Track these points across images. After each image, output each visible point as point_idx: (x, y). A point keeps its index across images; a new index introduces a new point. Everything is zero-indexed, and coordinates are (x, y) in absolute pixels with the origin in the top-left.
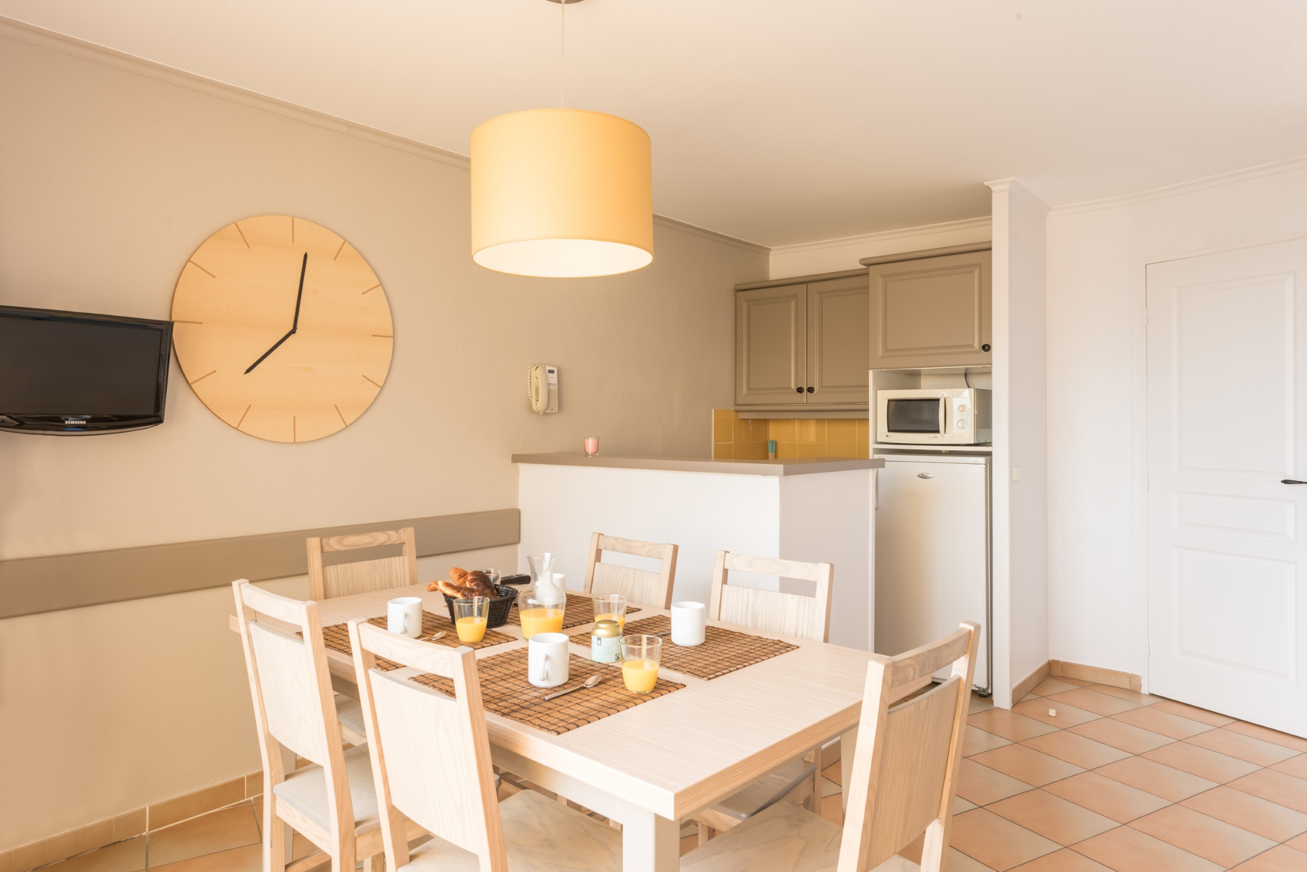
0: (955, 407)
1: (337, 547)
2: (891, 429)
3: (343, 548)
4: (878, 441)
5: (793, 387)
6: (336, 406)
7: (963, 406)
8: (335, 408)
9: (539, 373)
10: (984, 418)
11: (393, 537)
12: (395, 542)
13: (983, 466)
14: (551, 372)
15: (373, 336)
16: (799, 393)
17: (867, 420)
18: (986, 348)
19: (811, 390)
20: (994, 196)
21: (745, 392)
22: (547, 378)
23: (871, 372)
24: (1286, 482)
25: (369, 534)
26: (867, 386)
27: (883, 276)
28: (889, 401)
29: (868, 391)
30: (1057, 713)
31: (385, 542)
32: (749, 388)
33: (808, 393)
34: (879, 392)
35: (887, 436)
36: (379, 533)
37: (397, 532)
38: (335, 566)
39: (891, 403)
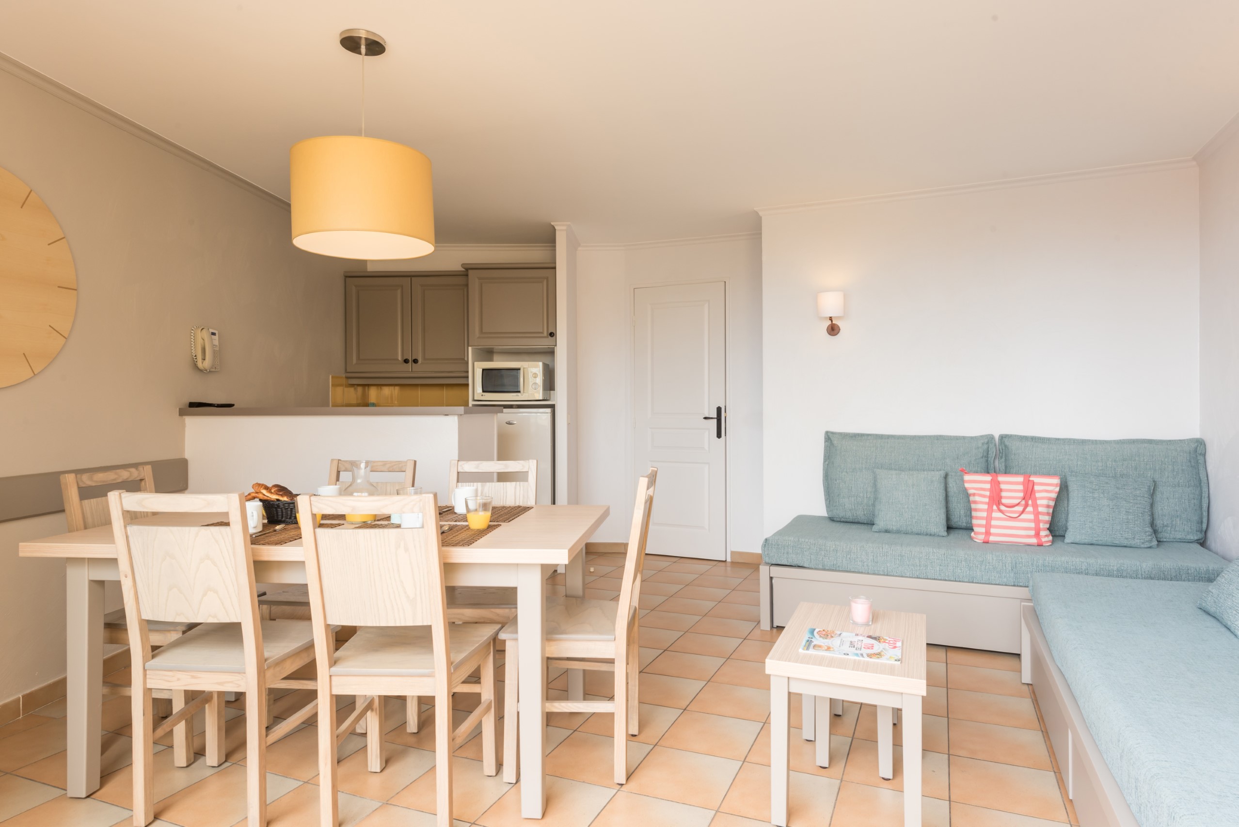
0: (530, 375)
1: (89, 483)
2: (484, 390)
3: (93, 484)
4: (476, 399)
5: (400, 359)
6: (24, 354)
7: (535, 374)
8: (23, 355)
9: (205, 334)
10: (549, 384)
11: (134, 474)
12: (136, 478)
13: (550, 414)
14: (213, 334)
15: (59, 287)
16: (406, 364)
17: (467, 385)
18: (552, 335)
19: (415, 361)
20: (557, 233)
21: (355, 361)
22: (212, 340)
23: (470, 348)
24: (705, 418)
25: (114, 471)
27: (479, 279)
30: (594, 570)
31: (127, 479)
32: (358, 358)
33: (413, 363)
34: (476, 363)
35: (482, 395)
36: (122, 470)
37: (137, 469)
38: (89, 500)
39: (483, 371)
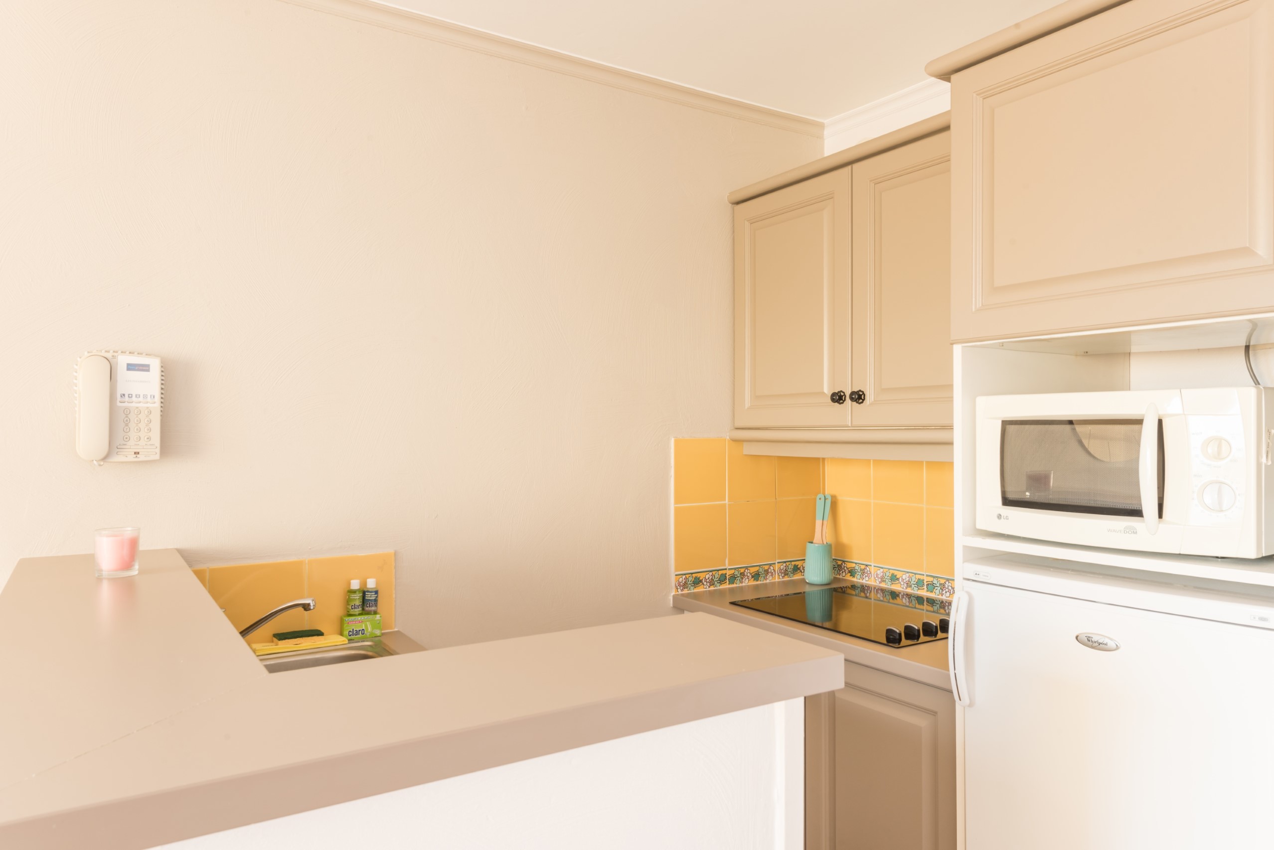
0: (1197, 444)
2: (1011, 496)
4: (979, 526)
5: (819, 391)
16: (837, 403)
19: (858, 397)
21: (747, 403)
23: (957, 349)
26: (950, 387)
27: (982, 96)
28: (1005, 424)
29: (950, 399)
32: (754, 394)
33: (854, 403)
34: (981, 401)
39: (1011, 429)
